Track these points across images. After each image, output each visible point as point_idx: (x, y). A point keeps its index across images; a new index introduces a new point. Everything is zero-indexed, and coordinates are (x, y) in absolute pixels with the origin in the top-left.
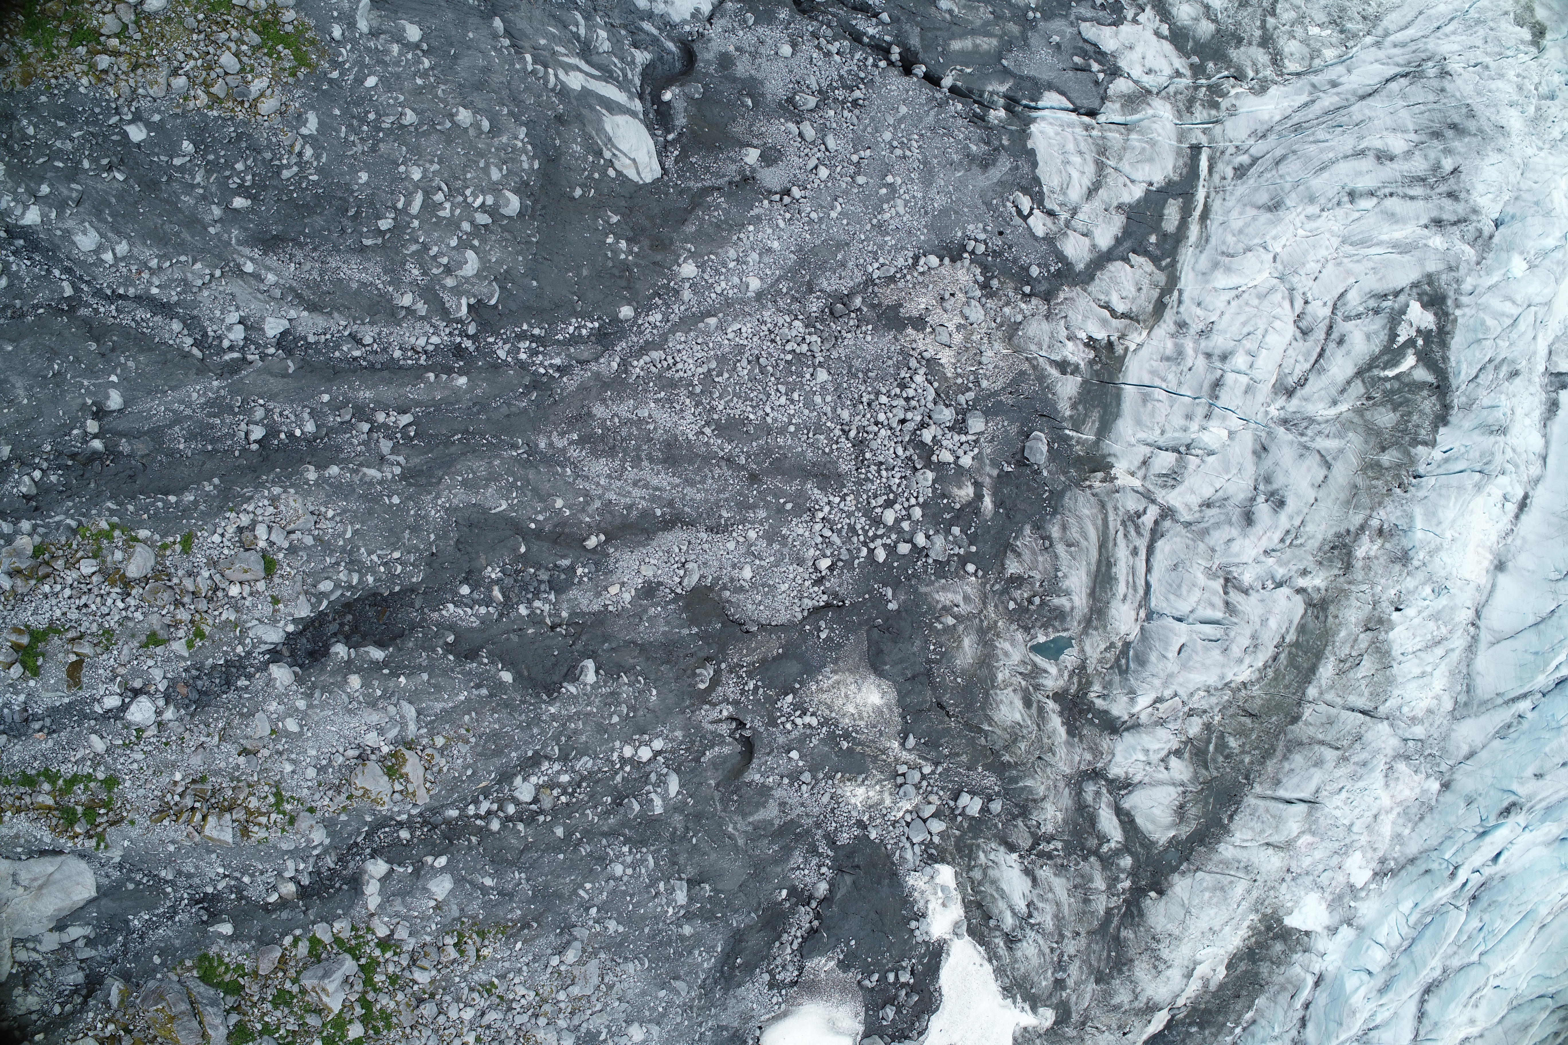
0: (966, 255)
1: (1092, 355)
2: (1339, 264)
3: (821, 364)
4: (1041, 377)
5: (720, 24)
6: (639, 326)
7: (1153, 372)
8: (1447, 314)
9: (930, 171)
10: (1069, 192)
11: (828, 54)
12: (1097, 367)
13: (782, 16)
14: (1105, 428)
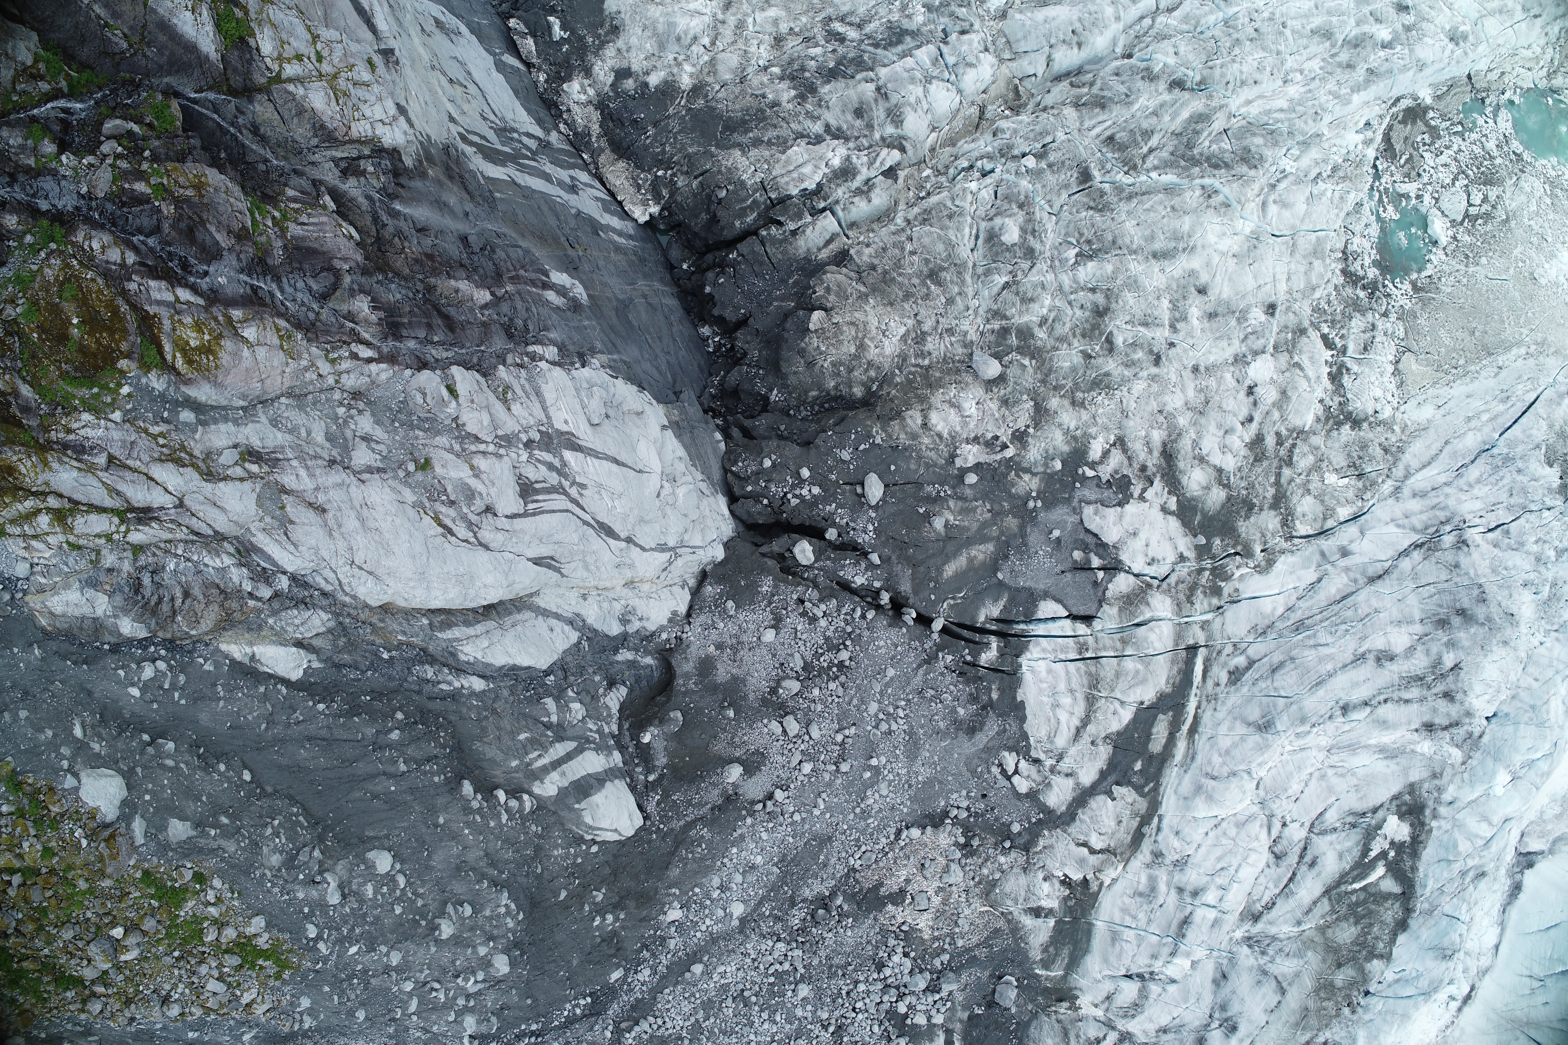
0: (948, 821)
1: (1067, 892)
2: (1323, 777)
3: (803, 979)
4: (1015, 929)
5: (699, 620)
6: (629, 985)
7: (1125, 911)
8: (1423, 824)
9: (915, 744)
10: (1056, 740)
11: (814, 620)
12: (1071, 903)
13: (765, 588)
14: (1074, 963)
